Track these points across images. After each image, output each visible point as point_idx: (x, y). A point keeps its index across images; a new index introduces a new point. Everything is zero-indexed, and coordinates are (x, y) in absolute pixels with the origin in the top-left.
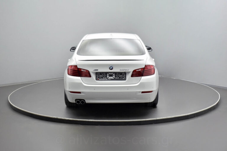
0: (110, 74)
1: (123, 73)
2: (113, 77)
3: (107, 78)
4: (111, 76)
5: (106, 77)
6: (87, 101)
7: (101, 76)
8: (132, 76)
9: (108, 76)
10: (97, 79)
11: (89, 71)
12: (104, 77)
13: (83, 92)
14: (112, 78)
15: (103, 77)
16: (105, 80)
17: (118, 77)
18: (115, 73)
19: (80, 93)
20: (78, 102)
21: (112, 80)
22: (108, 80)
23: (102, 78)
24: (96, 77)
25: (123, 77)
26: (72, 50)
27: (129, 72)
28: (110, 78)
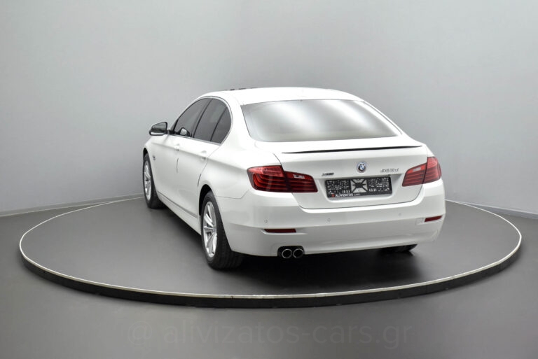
0: (356, 181)
1: (383, 178)
2: (365, 189)
3: (351, 192)
4: (359, 185)
5: (350, 188)
6: (308, 250)
7: (337, 187)
8: (404, 184)
9: (353, 188)
10: (329, 196)
11: (311, 177)
12: (345, 190)
13: (301, 229)
14: (362, 190)
15: (343, 189)
16: (348, 197)
17: (375, 187)
18: (368, 179)
19: (293, 230)
20: (287, 254)
21: (362, 194)
22: (355, 195)
23: (341, 192)
24: (328, 191)
25: (386, 188)
26: (152, 133)
27: (399, 175)
28: (357, 191)
